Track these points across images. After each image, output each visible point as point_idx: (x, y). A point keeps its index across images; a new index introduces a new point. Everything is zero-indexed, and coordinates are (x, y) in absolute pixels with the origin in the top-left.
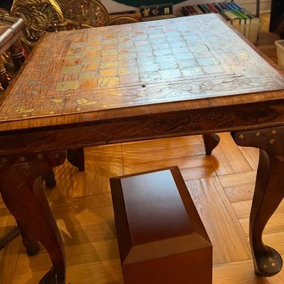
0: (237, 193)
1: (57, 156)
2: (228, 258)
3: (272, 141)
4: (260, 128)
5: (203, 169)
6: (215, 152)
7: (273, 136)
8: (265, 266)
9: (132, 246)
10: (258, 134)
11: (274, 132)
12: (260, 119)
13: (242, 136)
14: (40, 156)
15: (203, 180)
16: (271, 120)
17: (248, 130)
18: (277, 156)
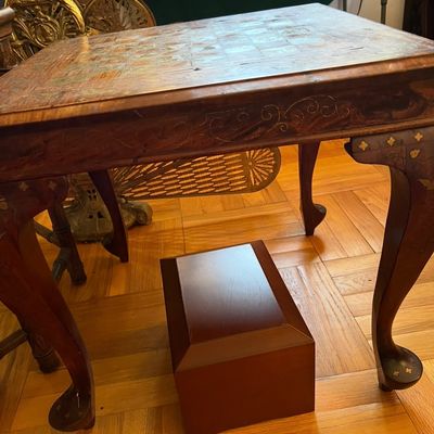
0: (352, 284)
1: (52, 186)
2: (339, 369)
3: (414, 154)
4: (395, 131)
5: (302, 254)
6: (319, 230)
7: (416, 144)
8: (396, 373)
9: (189, 344)
10: (391, 141)
11: (418, 137)
12: (395, 114)
13: (364, 145)
14: (23, 186)
15: (301, 268)
16: (415, 115)
17: (375, 134)
18: (422, 181)
